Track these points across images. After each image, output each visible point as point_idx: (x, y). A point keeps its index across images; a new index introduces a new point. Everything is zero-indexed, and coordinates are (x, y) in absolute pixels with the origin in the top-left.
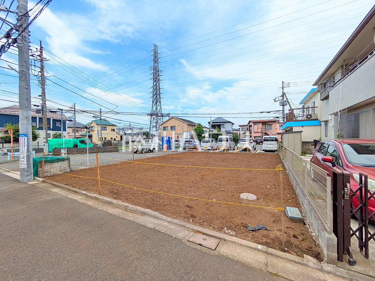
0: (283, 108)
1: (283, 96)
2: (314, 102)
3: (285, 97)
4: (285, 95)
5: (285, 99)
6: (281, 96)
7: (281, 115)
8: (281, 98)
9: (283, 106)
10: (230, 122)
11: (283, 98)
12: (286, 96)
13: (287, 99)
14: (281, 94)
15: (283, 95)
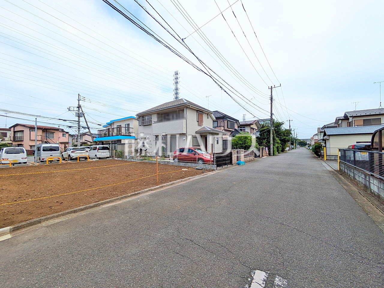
1: (78, 108)
2: (128, 124)
8: (76, 109)
9: (79, 117)
12: (81, 108)
13: (82, 111)
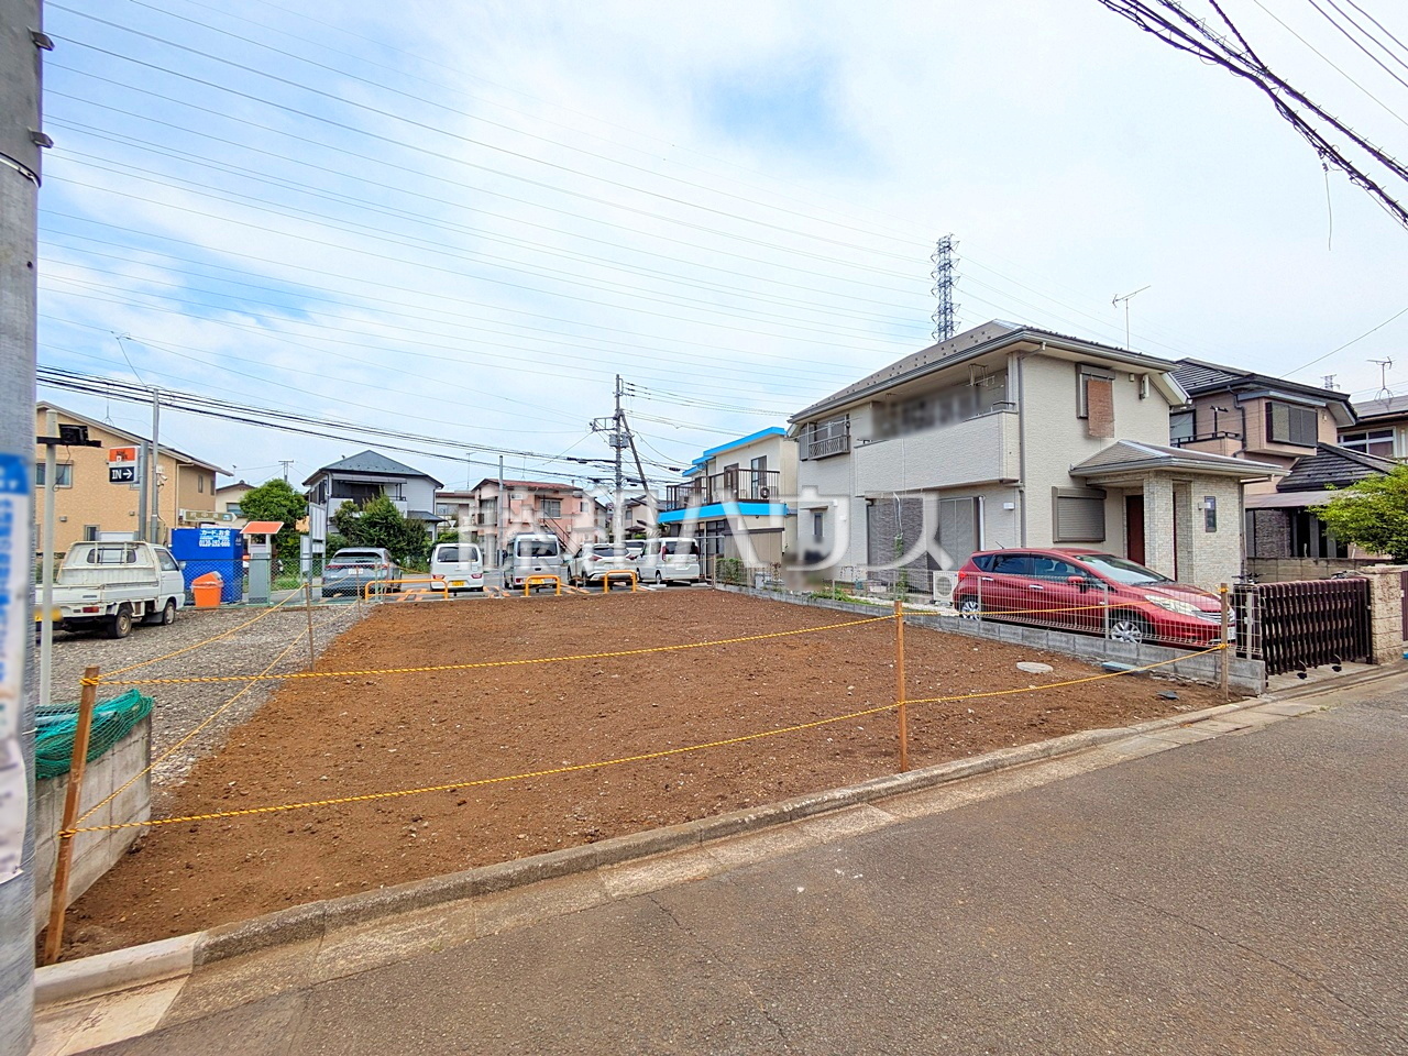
0: (619, 456)
2: (763, 460)
3: (622, 423)
4: (623, 416)
5: (623, 430)
6: (615, 418)
7: (613, 475)
8: (611, 424)
9: (618, 448)
10: (425, 477)
11: (618, 424)
12: (624, 420)
13: (628, 430)
14: (613, 414)
15: (619, 417)
